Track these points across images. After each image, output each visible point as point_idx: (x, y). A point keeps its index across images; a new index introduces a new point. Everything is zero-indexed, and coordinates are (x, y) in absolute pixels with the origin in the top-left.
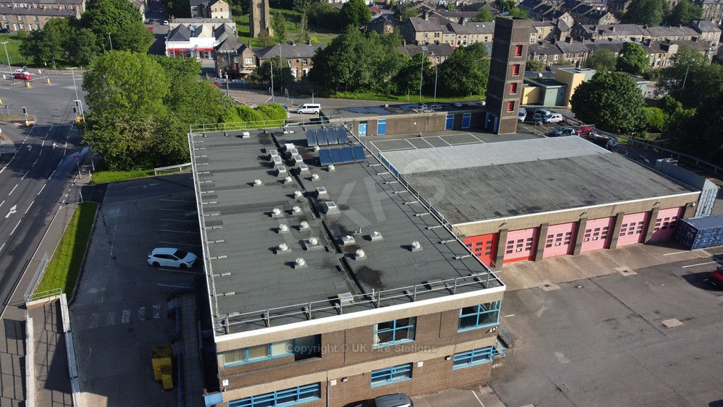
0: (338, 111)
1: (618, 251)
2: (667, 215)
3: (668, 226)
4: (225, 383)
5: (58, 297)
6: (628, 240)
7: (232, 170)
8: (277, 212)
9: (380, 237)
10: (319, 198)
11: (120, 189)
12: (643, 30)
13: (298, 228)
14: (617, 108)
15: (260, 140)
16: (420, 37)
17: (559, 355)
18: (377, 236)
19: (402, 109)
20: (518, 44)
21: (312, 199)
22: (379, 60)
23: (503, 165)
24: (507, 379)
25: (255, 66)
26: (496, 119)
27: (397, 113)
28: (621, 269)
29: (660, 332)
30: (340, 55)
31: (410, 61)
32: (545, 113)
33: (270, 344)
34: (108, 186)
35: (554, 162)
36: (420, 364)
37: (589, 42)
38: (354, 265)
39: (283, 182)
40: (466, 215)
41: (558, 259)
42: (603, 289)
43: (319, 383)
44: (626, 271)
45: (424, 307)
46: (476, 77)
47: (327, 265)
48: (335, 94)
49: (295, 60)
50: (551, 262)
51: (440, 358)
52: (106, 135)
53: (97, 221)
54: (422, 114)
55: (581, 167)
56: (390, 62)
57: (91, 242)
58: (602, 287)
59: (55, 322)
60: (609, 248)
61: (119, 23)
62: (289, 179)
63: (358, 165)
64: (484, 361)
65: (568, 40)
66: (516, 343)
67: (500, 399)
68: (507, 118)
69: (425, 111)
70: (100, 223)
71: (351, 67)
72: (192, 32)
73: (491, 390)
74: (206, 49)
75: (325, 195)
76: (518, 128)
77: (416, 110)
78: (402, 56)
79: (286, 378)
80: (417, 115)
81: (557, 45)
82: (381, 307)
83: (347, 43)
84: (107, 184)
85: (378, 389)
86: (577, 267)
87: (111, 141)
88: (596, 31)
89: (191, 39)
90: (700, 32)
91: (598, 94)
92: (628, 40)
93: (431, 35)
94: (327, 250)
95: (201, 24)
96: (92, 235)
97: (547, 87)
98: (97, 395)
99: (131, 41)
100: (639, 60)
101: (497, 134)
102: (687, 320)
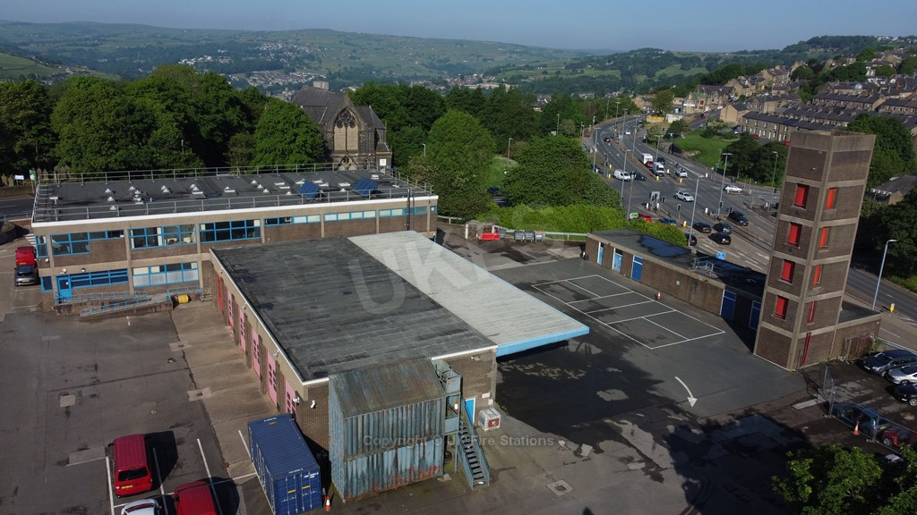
29: (56, 390)
41: (239, 356)
42: (161, 373)
80: (682, 270)
86: (217, 365)
101: (752, 351)
102: (68, 411)
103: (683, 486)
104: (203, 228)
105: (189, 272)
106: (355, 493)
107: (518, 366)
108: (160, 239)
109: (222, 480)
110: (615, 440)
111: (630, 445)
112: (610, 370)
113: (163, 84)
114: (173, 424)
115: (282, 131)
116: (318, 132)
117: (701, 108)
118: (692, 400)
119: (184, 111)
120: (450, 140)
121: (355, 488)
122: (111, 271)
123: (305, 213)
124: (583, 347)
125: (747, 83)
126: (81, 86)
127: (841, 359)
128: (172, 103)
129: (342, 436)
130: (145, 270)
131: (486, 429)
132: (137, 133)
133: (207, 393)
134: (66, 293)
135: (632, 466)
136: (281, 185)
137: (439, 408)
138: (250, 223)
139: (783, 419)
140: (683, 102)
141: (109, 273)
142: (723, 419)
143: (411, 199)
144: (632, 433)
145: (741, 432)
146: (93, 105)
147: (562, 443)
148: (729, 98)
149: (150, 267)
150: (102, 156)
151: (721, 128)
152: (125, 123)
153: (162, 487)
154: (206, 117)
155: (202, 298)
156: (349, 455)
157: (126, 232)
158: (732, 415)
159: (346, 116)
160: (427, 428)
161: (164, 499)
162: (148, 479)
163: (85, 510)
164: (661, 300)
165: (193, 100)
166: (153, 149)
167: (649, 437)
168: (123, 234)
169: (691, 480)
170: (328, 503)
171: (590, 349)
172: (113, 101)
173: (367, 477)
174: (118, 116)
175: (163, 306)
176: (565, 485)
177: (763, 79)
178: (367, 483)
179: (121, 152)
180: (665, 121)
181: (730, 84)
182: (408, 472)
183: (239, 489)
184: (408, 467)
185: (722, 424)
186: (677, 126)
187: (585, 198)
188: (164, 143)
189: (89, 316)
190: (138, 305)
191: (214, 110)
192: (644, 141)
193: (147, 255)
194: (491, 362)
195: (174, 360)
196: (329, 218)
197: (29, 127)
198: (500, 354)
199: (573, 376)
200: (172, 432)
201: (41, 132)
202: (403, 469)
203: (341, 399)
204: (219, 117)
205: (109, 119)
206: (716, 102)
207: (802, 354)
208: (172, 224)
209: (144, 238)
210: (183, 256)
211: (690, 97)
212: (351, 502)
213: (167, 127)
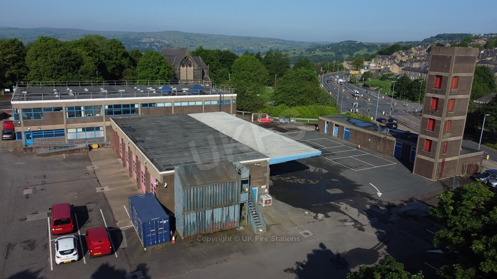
42: (80, 179)
54: (375, 133)
68: (423, 158)
80: (371, 133)
86: (113, 176)
101: (412, 172)
102: (27, 196)
103: (376, 233)
104: (107, 107)
105: (99, 132)
106: (189, 234)
107: (281, 178)
108: (82, 113)
109: (113, 228)
110: (337, 212)
111: (345, 214)
112: (333, 180)
113: (87, 43)
114: (87, 202)
115: (152, 67)
116: (171, 69)
117: (379, 67)
118: (380, 194)
119: (98, 57)
120: (243, 70)
121: (189, 231)
122: (55, 130)
123: (164, 101)
124: (317, 169)
125: (403, 54)
126: (42, 41)
127: (462, 176)
128: (92, 53)
129: (182, 200)
130: (74, 130)
131: (264, 205)
132: (72, 67)
133: (107, 189)
134: (30, 142)
135: (346, 224)
136: (151, 89)
137: (237, 186)
138: (133, 105)
139: (432, 202)
140: (369, 64)
141: (54, 131)
142: (397, 203)
143: (222, 95)
144: (346, 209)
145: (408, 208)
146: (48, 51)
147: (307, 213)
148: (394, 62)
149: (77, 129)
150: (53, 78)
151: (390, 75)
152: (66, 61)
153: (79, 231)
154: (111, 61)
155: (105, 146)
156: (186, 211)
157: (64, 109)
158: (403, 201)
159: (186, 60)
160: (230, 199)
161: (80, 237)
162: (71, 226)
163: (34, 241)
164: (360, 149)
165: (103, 52)
166: (81, 76)
167: (356, 210)
168: (62, 109)
169: (380, 230)
170: (174, 239)
171: (322, 171)
172: (59, 49)
173: (196, 225)
174: (62, 57)
175: (84, 149)
176: (309, 232)
177: (412, 52)
178: (196, 229)
179: (63, 77)
180: (360, 73)
181: (395, 54)
182: (219, 224)
183: (123, 233)
184: (220, 221)
185: (397, 205)
186: (366, 75)
187: (317, 102)
188: (87, 73)
189: (43, 154)
190: (70, 148)
191: (115, 58)
192: (349, 82)
193: (75, 122)
194: (266, 167)
195: (89, 174)
196: (177, 104)
197: (13, 64)
198: (272, 163)
199: (312, 182)
200: (86, 206)
201: (20, 67)
202: (217, 222)
203: (181, 179)
204: (118, 62)
205: (57, 59)
206: (387, 64)
207: (440, 171)
208: (89, 105)
209: (74, 112)
210: (95, 123)
211: (373, 60)
212: (187, 238)
213: (89, 64)
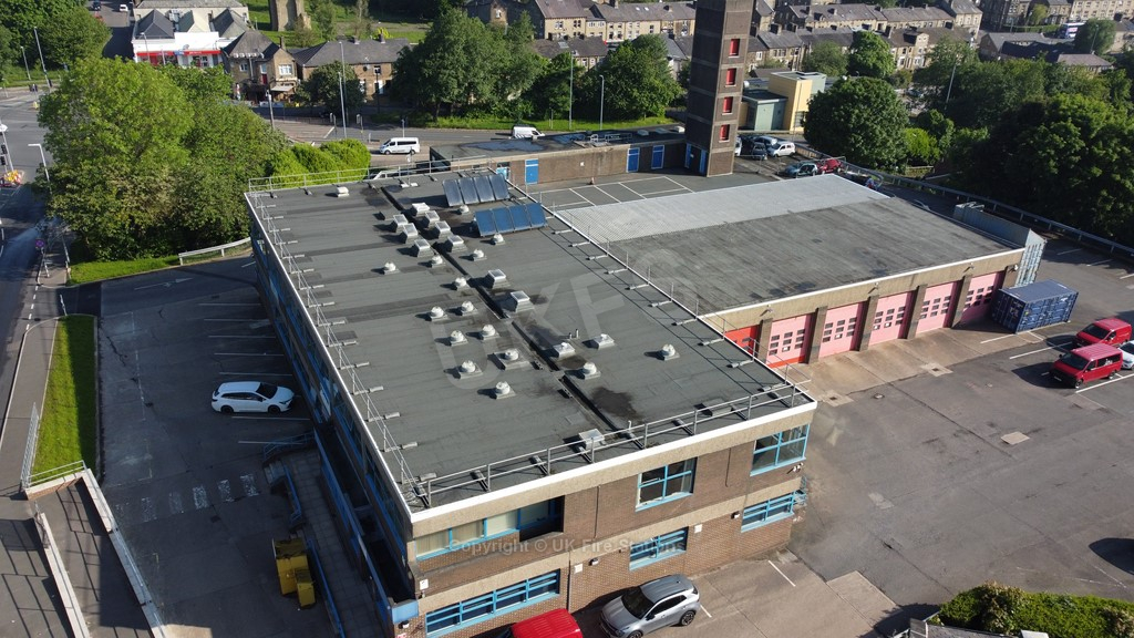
0: (462, 150)
1: (919, 342)
2: (982, 284)
3: (982, 300)
4: (424, 585)
5: (78, 475)
6: (930, 323)
7: (340, 250)
8: (439, 312)
9: (611, 342)
10: (495, 287)
11: (126, 291)
12: (876, 13)
13: (478, 336)
14: (873, 131)
15: (367, 200)
16: (550, 26)
17: (876, 497)
18: (605, 342)
19: (559, 142)
20: (733, 36)
21: (485, 289)
22: (502, 65)
23: (742, 223)
24: (814, 538)
25: (296, 79)
26: (703, 153)
27: (553, 149)
28: (929, 367)
29: (1002, 452)
30: (442, 58)
31: (549, 66)
32: (769, 142)
33: (483, 520)
34: (102, 286)
35: (813, 214)
36: (698, 529)
37: (804, 32)
38: (585, 387)
39: (429, 264)
40: (711, 301)
41: (840, 359)
42: (911, 397)
43: (558, 571)
44: (936, 370)
45: (707, 442)
46: (653, 89)
47: (544, 390)
48: (435, 120)
49: (361, 67)
50: (830, 364)
51: (725, 517)
52: (93, 201)
53: (99, 346)
54: (591, 150)
55: (854, 221)
56: (520, 67)
57: (100, 381)
58: (911, 394)
59: (84, 516)
60: (906, 338)
61: (46, 9)
62: (439, 260)
63: (537, 233)
64: (782, 516)
65: (774, 29)
66: (812, 485)
67: (811, 569)
68: (720, 150)
69: (597, 144)
70: (106, 348)
71: (461, 77)
72: (174, 23)
73: (796, 558)
74: (203, 52)
75: (502, 282)
76: (735, 166)
77: (582, 143)
78: (537, 58)
79: (511, 568)
80: (584, 151)
81: (759, 37)
82: (648, 447)
83: (452, 38)
84: (99, 284)
85: (639, 571)
86: (869, 368)
87: (104, 209)
88: (810, 15)
89: (177, 34)
90: (953, 15)
91: (845, 110)
92: (860, 28)
93: (568, 23)
94: (537, 367)
95: (188, 10)
96: (99, 369)
97: (760, 102)
98: (192, 627)
99: (71, 41)
100: (878, 59)
101: (705, 175)
102: (1033, 432)
195: (875, 395)
